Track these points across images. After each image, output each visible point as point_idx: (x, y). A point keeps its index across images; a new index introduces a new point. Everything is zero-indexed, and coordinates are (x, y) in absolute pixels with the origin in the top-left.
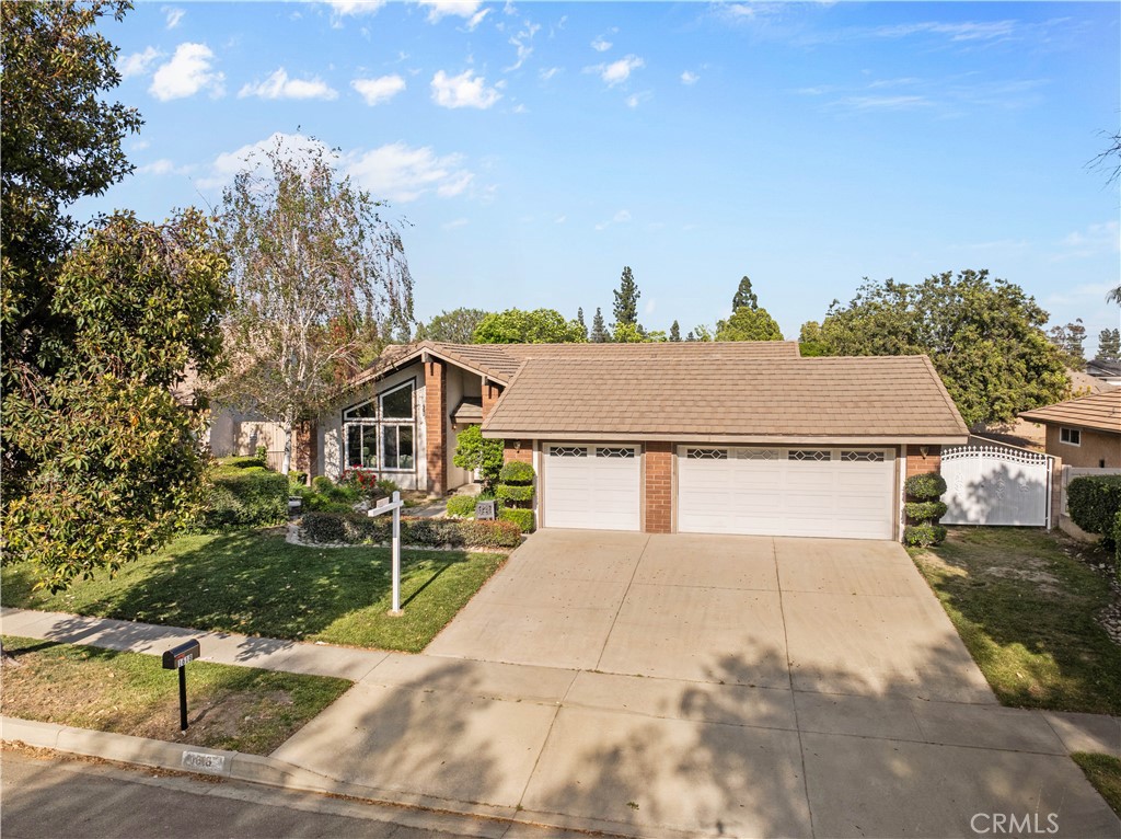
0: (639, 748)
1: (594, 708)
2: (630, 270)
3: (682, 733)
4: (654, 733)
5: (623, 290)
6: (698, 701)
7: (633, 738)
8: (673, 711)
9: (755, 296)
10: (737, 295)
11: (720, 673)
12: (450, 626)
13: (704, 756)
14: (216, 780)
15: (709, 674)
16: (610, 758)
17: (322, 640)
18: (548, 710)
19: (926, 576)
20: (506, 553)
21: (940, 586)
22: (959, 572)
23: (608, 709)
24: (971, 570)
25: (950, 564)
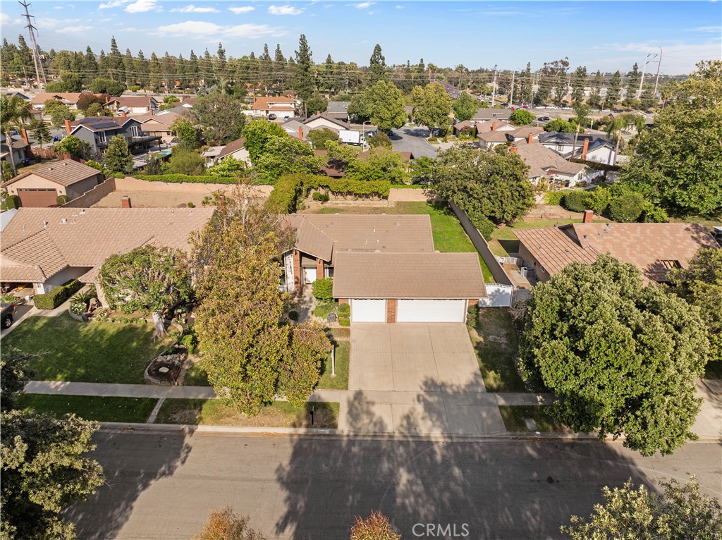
0: (412, 414)
1: (398, 404)
2: (304, 37)
3: (420, 408)
4: (414, 409)
5: (301, 50)
6: (421, 398)
7: (410, 411)
8: (416, 402)
11: (424, 387)
12: (350, 378)
13: (427, 414)
14: (328, 435)
15: (421, 388)
16: (408, 417)
17: (320, 388)
18: (389, 406)
19: (472, 343)
20: (348, 340)
21: (476, 348)
22: (482, 339)
23: (402, 404)
24: (485, 338)
25: (479, 335)
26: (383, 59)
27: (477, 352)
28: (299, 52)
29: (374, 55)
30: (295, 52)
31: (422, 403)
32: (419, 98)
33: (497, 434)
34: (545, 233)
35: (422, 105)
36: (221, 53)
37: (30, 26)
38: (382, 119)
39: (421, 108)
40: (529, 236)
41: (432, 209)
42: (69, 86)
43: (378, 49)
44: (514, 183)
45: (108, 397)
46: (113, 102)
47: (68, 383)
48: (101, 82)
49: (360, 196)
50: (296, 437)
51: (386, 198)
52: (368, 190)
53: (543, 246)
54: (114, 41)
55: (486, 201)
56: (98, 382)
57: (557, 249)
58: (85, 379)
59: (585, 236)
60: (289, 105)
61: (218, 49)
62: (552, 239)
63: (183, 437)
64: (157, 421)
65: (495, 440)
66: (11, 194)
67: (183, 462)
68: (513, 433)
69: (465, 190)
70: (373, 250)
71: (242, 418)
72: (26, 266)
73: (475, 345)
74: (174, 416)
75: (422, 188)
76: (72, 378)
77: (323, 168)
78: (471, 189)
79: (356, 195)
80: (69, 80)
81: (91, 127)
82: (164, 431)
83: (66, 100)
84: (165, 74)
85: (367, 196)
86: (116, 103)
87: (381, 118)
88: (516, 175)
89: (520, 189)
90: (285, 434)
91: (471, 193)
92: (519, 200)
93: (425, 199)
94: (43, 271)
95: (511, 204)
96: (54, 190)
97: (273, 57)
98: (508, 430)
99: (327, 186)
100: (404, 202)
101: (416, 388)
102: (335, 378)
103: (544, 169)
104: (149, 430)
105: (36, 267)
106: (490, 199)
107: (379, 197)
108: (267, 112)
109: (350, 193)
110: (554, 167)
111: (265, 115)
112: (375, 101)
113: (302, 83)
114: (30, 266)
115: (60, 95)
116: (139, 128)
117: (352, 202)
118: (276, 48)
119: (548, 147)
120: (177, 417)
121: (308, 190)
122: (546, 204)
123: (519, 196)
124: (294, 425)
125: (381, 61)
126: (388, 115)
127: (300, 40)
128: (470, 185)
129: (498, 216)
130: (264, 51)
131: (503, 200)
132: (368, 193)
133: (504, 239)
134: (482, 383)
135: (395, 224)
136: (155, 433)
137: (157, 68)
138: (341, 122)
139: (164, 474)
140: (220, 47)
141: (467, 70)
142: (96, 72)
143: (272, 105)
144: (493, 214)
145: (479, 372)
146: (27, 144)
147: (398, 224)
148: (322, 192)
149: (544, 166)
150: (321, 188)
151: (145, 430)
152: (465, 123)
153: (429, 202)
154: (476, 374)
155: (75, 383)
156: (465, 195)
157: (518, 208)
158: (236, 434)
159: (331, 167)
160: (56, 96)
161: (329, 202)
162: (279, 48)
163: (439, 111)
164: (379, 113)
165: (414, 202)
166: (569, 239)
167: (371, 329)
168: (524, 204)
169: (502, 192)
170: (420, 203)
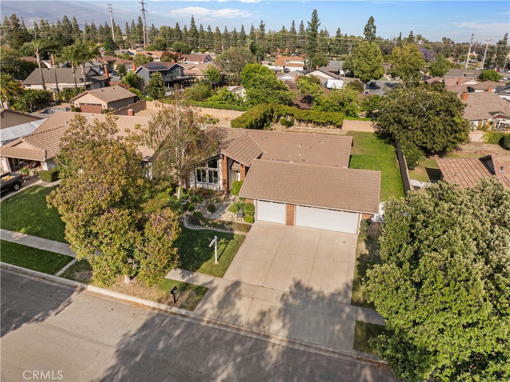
0: (269, 312)
1: (260, 299)
2: (316, 11)
3: (278, 307)
4: (273, 307)
5: (312, 21)
7: (269, 309)
8: (279, 300)
9: (375, 27)
10: (367, 25)
11: (293, 288)
12: (230, 267)
15: (290, 289)
16: (263, 314)
17: (199, 272)
18: (250, 299)
19: (356, 254)
20: (245, 235)
21: (358, 259)
22: (367, 252)
23: (263, 300)
24: (371, 252)
25: (367, 248)
26: (375, 28)
27: (358, 263)
28: (311, 22)
29: (368, 25)
30: (308, 22)
31: (283, 303)
32: (397, 57)
33: (341, 350)
34: (465, 163)
35: (399, 62)
36: (262, 26)
37: (143, 10)
38: (363, 72)
39: (398, 64)
40: (449, 165)
41: (376, 138)
42: (159, 47)
43: (372, 20)
44: (448, 118)
45: (43, 250)
46: (183, 58)
47: (26, 235)
48: (178, 44)
49: (318, 124)
50: (156, 312)
51: (340, 127)
52: (325, 120)
53: (459, 174)
54: (193, 18)
55: (419, 132)
56: (44, 238)
57: (471, 177)
58: (37, 234)
59: (501, 168)
60: (300, 62)
61: (260, 24)
62: (470, 169)
63: (72, 292)
64: (61, 276)
65: (337, 356)
66: (76, 106)
67: (57, 314)
68: (359, 352)
69: (399, 122)
70: (289, 161)
71: (123, 286)
72: (37, 148)
73: (359, 256)
74: (76, 273)
75: (372, 120)
76: (29, 233)
77: (299, 103)
78: (405, 122)
79: (315, 123)
80: (159, 43)
81: (148, 68)
82: (64, 284)
83: (154, 56)
84: (224, 41)
85: (324, 124)
86: (184, 59)
87: (362, 70)
88: (451, 111)
89: (452, 124)
90: (149, 307)
91: (405, 125)
92: (451, 134)
93: (373, 130)
94: (47, 154)
95: (443, 137)
96: (101, 105)
97: (297, 30)
98: (355, 348)
99: (292, 115)
100: (355, 132)
101: (286, 287)
102: (216, 265)
103: (492, 114)
104: (53, 281)
105: (43, 151)
106: (422, 131)
107: (334, 126)
108: (284, 67)
109: (310, 121)
110: (502, 112)
111: (282, 69)
112: (359, 57)
113: (311, 46)
114: (40, 149)
115: (151, 52)
116: (182, 71)
117: (311, 128)
118: (300, 23)
119: (502, 97)
120: (77, 275)
121: (279, 116)
122: (485, 143)
123: (452, 130)
124: (160, 301)
125: (373, 29)
126: (368, 68)
127: (313, 13)
128: (404, 117)
129: (429, 146)
130: (292, 26)
131: (435, 133)
132: (324, 121)
133: (432, 168)
134: (350, 295)
135: (320, 142)
136: (55, 284)
137: (219, 37)
138: (333, 74)
139: (37, 320)
140: (262, 22)
141: (453, 43)
142: (181, 39)
143: (288, 62)
144: (424, 145)
145: (351, 284)
146: (107, 78)
147: (322, 143)
148: (289, 119)
149: (492, 111)
150: (288, 116)
151: (50, 281)
152: (437, 79)
153: (376, 133)
154: (347, 285)
155: (29, 236)
156: (400, 128)
157: (450, 141)
158: (112, 298)
159: (304, 102)
160: (149, 53)
161: (293, 127)
162: (302, 23)
163: (412, 67)
164: (361, 67)
165: (363, 132)
166: (486, 170)
167: (270, 228)
168: (455, 138)
169: (435, 126)
170: (368, 133)
